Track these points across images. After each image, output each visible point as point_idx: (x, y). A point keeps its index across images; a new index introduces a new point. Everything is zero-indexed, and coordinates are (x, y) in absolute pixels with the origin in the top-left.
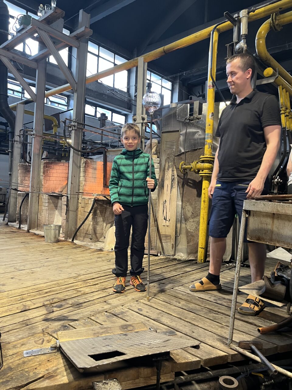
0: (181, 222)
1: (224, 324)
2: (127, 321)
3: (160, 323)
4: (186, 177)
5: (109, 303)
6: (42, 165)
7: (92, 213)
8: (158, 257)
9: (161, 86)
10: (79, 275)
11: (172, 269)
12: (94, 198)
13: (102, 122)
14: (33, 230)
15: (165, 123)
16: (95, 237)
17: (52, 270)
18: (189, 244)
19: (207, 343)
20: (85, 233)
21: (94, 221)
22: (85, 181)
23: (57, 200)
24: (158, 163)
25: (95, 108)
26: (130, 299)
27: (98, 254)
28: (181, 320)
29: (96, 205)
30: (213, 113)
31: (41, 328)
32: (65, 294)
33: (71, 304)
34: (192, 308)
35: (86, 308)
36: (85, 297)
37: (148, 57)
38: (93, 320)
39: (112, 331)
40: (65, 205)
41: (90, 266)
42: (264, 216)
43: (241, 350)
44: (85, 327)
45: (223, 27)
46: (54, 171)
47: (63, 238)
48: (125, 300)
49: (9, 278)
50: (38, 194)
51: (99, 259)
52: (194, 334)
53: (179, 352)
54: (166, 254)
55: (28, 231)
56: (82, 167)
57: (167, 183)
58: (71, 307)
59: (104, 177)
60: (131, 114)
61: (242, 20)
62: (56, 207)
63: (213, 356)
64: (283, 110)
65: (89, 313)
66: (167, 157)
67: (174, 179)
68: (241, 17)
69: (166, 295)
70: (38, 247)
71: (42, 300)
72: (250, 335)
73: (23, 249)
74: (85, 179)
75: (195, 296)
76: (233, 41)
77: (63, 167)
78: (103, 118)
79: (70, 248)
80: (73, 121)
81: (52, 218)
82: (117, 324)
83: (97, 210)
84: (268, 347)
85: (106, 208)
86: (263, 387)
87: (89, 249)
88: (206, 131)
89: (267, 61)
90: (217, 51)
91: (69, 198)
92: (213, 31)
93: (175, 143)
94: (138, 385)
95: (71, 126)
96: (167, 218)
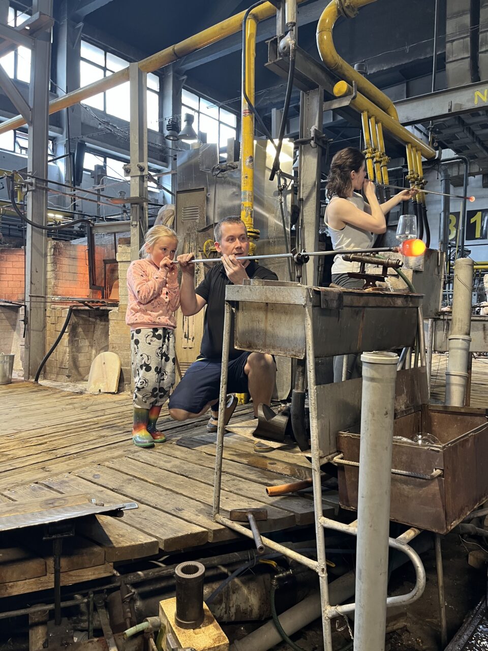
1: (226, 489)
2: (63, 493)
3: (121, 494)
5: (48, 470)
7: (67, 332)
9: (219, 120)
10: (20, 432)
12: (69, 307)
13: (97, 180)
15: (182, 177)
16: (76, 373)
19: (183, 517)
20: (58, 366)
21: (73, 346)
22: (56, 278)
23: (15, 313)
25: (102, 159)
26: (90, 461)
27: (71, 399)
28: (158, 487)
29: (74, 319)
30: (251, 157)
34: (185, 470)
36: (10, 463)
37: (150, 62)
38: (5, 496)
39: (23, 509)
40: (23, 321)
41: (47, 417)
42: (255, 309)
43: (229, 523)
45: (262, 12)
46: (9, 265)
48: (80, 464)
51: (67, 407)
52: (168, 506)
53: (127, 531)
56: (49, 254)
59: (90, 273)
62: (14, 327)
63: (180, 534)
64: (369, 153)
65: (4, 486)
66: (187, 234)
69: (153, 452)
72: (260, 501)
74: (56, 274)
75: (201, 452)
76: (277, 34)
78: (99, 172)
79: (27, 391)
80: (29, 176)
82: (40, 499)
83: (76, 327)
84: (280, 516)
85: (94, 324)
86: (274, 582)
87: (59, 392)
88: (242, 188)
89: (338, 70)
90: (256, 53)
91: (28, 309)
92: (245, 18)
93: (198, 210)
94: (45, 585)
95: (25, 185)
96: (190, 335)
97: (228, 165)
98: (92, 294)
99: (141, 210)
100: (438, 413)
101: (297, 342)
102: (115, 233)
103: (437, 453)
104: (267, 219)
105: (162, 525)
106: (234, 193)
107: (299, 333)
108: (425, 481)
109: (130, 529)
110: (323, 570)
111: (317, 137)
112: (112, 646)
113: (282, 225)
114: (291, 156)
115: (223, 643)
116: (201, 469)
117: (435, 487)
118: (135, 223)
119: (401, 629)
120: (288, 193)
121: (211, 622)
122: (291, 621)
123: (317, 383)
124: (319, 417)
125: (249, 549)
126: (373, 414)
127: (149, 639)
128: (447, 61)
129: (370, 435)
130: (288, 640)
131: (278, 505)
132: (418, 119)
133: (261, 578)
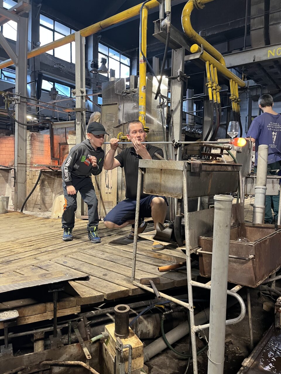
0: (122, 189)
2: (48, 271)
3: (80, 271)
4: (125, 147)
5: (38, 259)
7: (39, 184)
9: (120, 62)
10: (18, 239)
12: (40, 170)
13: (52, 97)
15: (105, 97)
16: (44, 207)
19: (115, 283)
20: (34, 203)
21: (42, 191)
22: (32, 153)
23: (7, 173)
25: (52, 83)
26: (60, 255)
27: (43, 221)
28: (100, 268)
29: (43, 177)
30: (145, 86)
33: (1, 262)
34: (113, 259)
36: (17, 256)
37: (86, 31)
38: (18, 273)
39: (30, 279)
40: (13, 177)
41: (32, 231)
42: (155, 172)
43: (140, 285)
45: (151, 4)
46: (4, 145)
47: (13, 209)
48: (55, 256)
51: (42, 226)
53: (87, 290)
56: (28, 140)
59: (51, 150)
60: (90, 90)
62: (7, 181)
63: (115, 291)
64: (210, 84)
65: (15, 267)
66: (108, 129)
69: (95, 250)
74: (32, 151)
75: (120, 250)
76: (160, 18)
77: (11, 141)
78: (53, 92)
79: (18, 217)
80: (16, 95)
81: (3, 192)
82: (37, 274)
83: (44, 181)
84: (166, 282)
85: (54, 179)
86: (163, 316)
87: (36, 218)
88: (139, 104)
89: (193, 38)
90: (147, 27)
91: (17, 171)
92: (142, 8)
93: (114, 115)
94: (46, 318)
95: (14, 100)
96: (109, 186)
97: (131, 90)
98: (52, 162)
99: (82, 116)
100: (250, 227)
101: (178, 190)
102: (65, 128)
103: (252, 247)
104: (153, 120)
105: (105, 287)
106: (134, 106)
107: (179, 185)
108: (245, 261)
109: (88, 289)
110: (192, 307)
111: (181, 76)
112: (84, 347)
113: (162, 125)
114: (166, 86)
115: (140, 345)
116: (122, 258)
117: (250, 264)
118: (78, 123)
119: (228, 342)
120: (165, 107)
121: (133, 335)
122: (172, 336)
123: (189, 211)
124: (190, 229)
125: (150, 299)
126: (220, 227)
127: (103, 343)
128: (251, 30)
129: (218, 237)
130: (171, 347)
131: (165, 276)
132: (236, 65)
133: (154, 316)
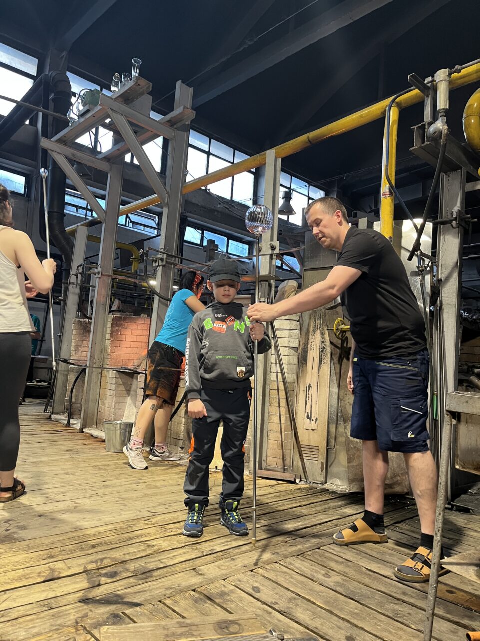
0: (337, 424)
1: (413, 627)
2: (231, 613)
3: (293, 620)
4: (345, 345)
5: (201, 573)
6: (109, 322)
7: (184, 403)
8: (295, 485)
9: (308, 196)
11: (319, 508)
13: (209, 254)
14: (90, 428)
15: (310, 255)
17: (110, 503)
18: (350, 464)
20: (172, 436)
23: (130, 379)
24: (298, 321)
26: (240, 565)
28: (332, 615)
30: (391, 238)
31: (74, 616)
32: (126, 551)
33: (133, 572)
34: (352, 592)
35: (159, 581)
37: (284, 149)
38: (168, 607)
40: (143, 388)
44: (150, 620)
45: (406, 100)
46: (128, 332)
48: (231, 568)
49: (36, 515)
50: (100, 370)
54: (311, 479)
55: (82, 431)
57: (313, 354)
58: (133, 578)
61: (440, 87)
62: (129, 392)
65: (163, 591)
67: (324, 348)
68: (437, 81)
69: (306, 560)
70: (93, 459)
71: (83, 561)
73: (67, 463)
76: (425, 120)
77: (143, 325)
78: (210, 247)
80: (161, 252)
81: (122, 410)
82: (210, 619)
90: (398, 138)
92: (390, 106)
95: (156, 261)
96: (313, 416)
99: (270, 288)
111: (461, 218)
113: (422, 306)
114: (429, 237)
120: (428, 274)
